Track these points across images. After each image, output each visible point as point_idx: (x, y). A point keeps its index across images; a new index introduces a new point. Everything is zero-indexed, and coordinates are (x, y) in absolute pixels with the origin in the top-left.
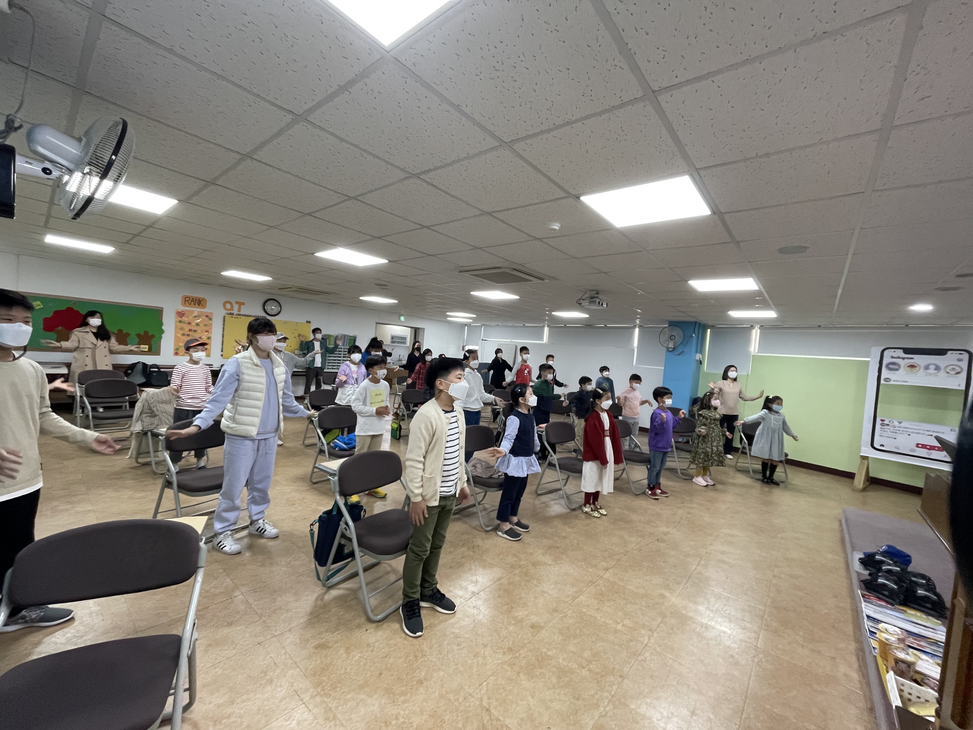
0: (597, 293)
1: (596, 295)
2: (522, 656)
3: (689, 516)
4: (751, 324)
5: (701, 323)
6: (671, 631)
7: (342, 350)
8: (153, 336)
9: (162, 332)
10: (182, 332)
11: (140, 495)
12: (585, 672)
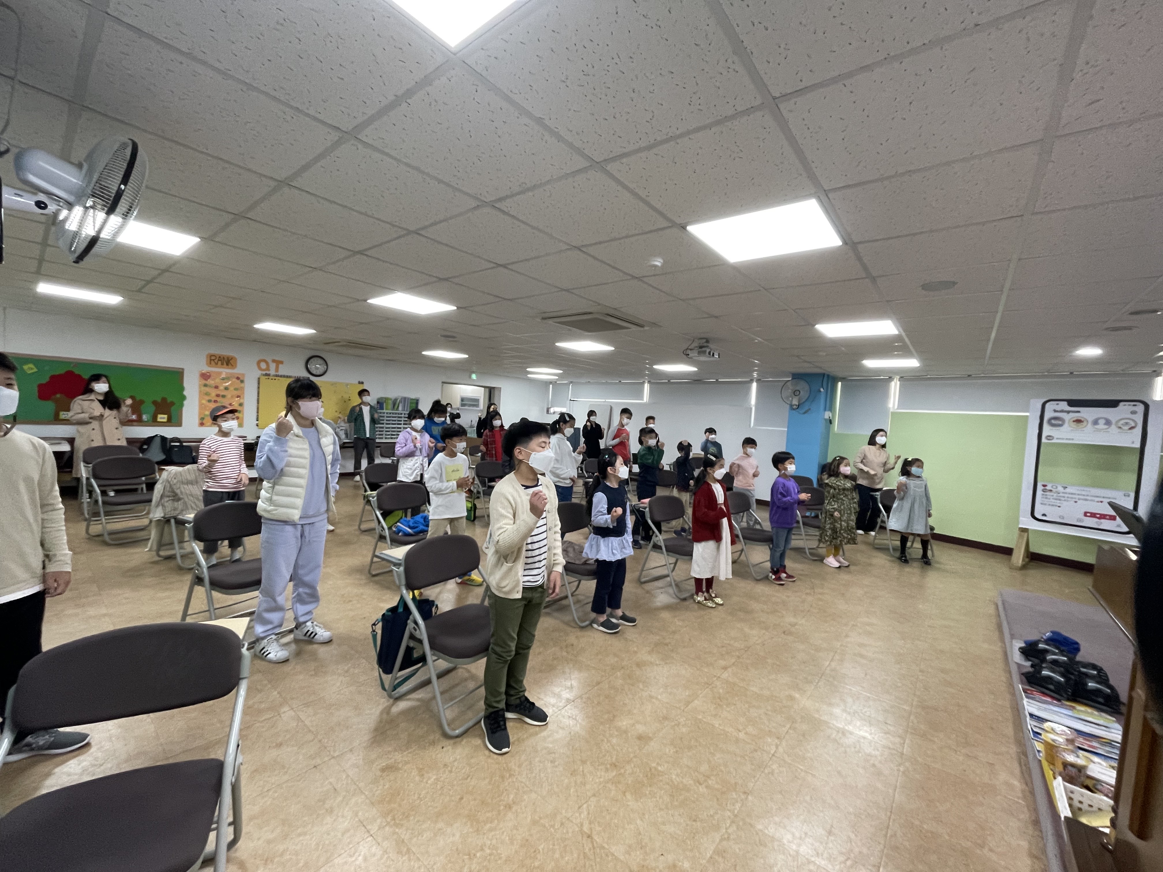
0: (707, 342)
1: (705, 344)
2: (628, 772)
3: (820, 603)
4: (888, 376)
5: (831, 374)
6: (802, 738)
7: (403, 415)
8: (172, 404)
9: (184, 398)
10: (208, 398)
11: (164, 595)
12: (702, 789)
